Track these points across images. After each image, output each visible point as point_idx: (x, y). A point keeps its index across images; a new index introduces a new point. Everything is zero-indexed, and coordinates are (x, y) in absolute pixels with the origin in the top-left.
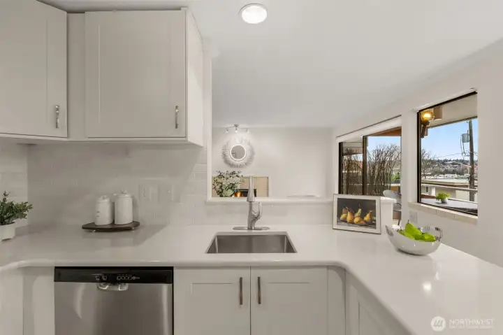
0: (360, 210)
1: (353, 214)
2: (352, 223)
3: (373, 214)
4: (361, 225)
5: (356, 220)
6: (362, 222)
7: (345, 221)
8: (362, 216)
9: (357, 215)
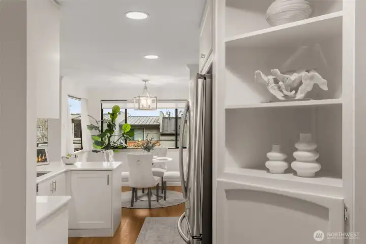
0: (40, 155)
2: (38, 161)
3: (45, 156)
4: (42, 162)
5: (40, 160)
6: (42, 160)
8: (42, 157)
9: (40, 157)
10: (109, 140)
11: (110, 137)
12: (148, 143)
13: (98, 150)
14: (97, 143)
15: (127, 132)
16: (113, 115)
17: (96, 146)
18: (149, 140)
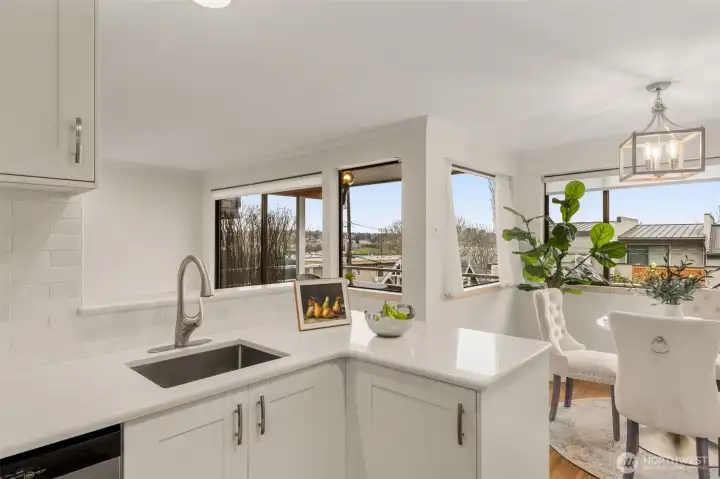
0: (327, 299)
1: (321, 305)
2: (321, 317)
3: (341, 302)
4: (331, 318)
5: (325, 312)
6: (332, 314)
7: (312, 316)
8: (331, 305)
9: (325, 304)
10: (559, 264)
11: (562, 256)
12: (669, 280)
13: (533, 285)
14: (530, 270)
15: (604, 246)
16: (569, 206)
17: (529, 275)
18: (673, 270)
